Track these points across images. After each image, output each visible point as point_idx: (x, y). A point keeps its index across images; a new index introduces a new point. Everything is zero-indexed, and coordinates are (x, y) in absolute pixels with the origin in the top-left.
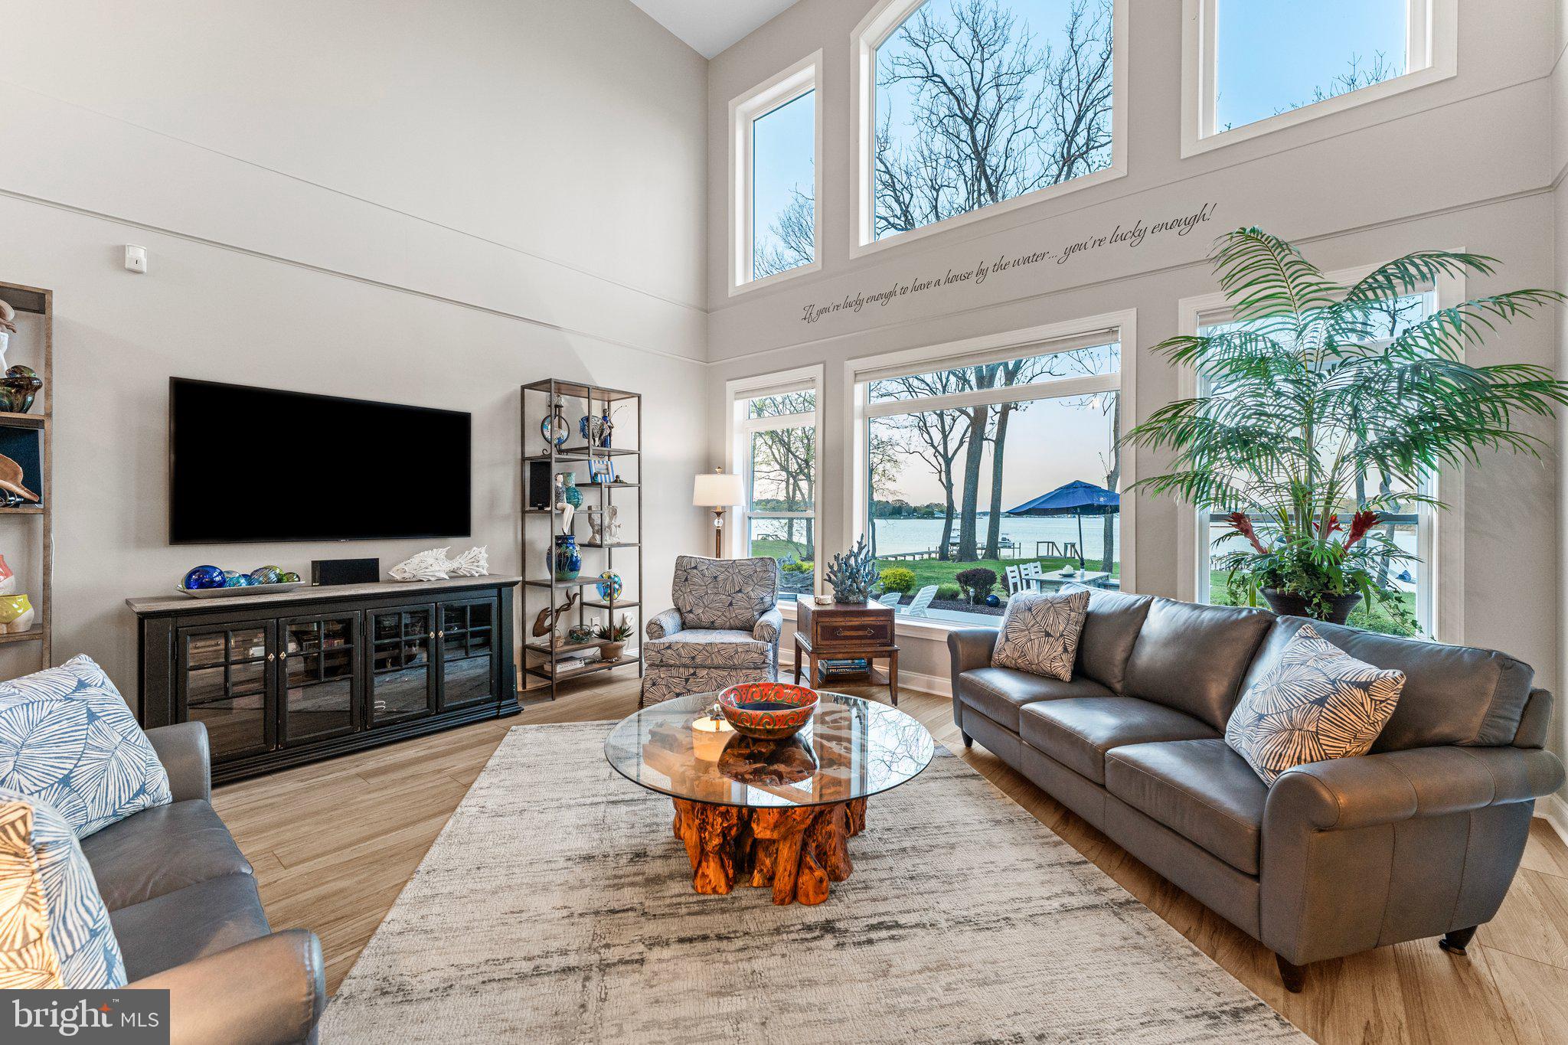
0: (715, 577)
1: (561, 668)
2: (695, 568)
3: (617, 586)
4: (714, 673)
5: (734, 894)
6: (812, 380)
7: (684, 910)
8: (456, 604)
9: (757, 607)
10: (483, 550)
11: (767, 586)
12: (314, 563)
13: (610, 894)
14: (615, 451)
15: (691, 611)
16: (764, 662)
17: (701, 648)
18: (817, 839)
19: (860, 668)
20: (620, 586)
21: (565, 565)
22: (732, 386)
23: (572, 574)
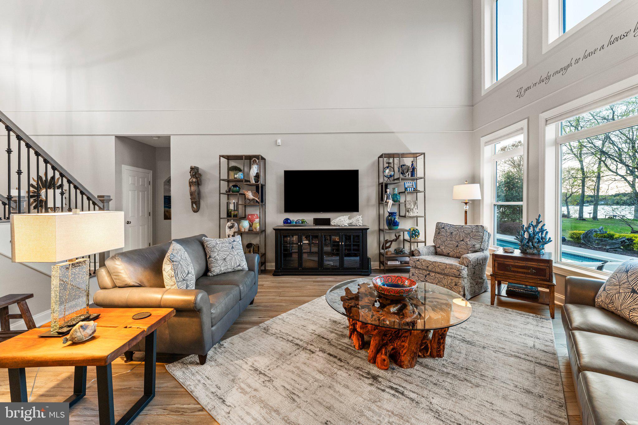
0: (452, 233)
1: (389, 263)
2: (443, 228)
3: (417, 234)
4: (437, 275)
5: (360, 351)
6: (522, 129)
7: (340, 347)
8: (348, 234)
9: (471, 249)
10: (361, 217)
11: (478, 239)
12: (314, 219)
13: (328, 333)
14: (418, 177)
15: (439, 247)
16: (459, 275)
17: (431, 263)
18: (394, 345)
19: (531, 291)
20: (419, 234)
21: (392, 223)
22: (483, 140)
23: (396, 227)
